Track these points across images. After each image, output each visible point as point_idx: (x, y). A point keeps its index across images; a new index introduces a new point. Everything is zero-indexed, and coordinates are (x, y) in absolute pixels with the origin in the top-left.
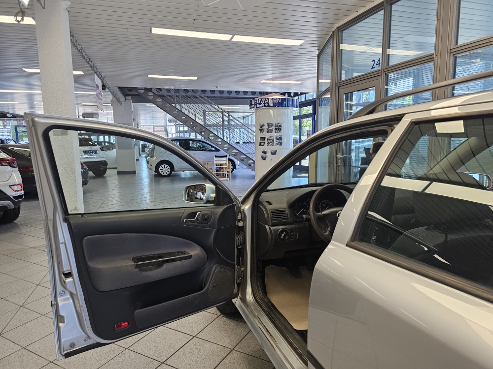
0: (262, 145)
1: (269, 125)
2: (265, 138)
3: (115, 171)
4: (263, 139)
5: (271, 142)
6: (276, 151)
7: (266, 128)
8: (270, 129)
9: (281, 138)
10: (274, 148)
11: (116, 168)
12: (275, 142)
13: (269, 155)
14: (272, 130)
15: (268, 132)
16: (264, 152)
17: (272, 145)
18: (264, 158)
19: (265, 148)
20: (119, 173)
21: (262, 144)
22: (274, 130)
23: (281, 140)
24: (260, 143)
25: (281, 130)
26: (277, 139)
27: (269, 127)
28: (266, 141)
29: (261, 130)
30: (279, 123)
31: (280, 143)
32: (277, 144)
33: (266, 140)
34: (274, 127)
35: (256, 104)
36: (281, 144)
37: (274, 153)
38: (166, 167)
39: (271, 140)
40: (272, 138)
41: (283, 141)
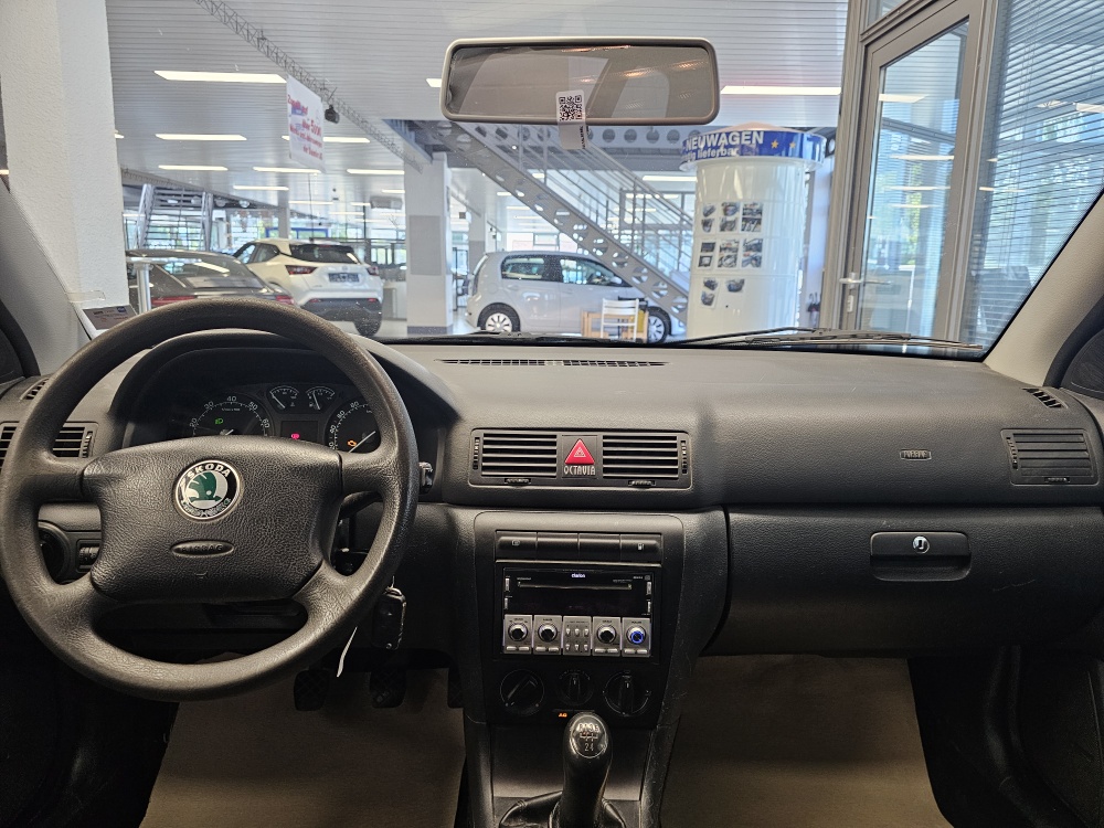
0: (706, 265)
1: (729, 208)
2: (714, 244)
3: (403, 326)
4: (709, 247)
5: (729, 257)
6: (743, 282)
7: (717, 216)
8: (730, 218)
9: (758, 247)
10: (736, 273)
11: (405, 320)
12: (741, 257)
13: (721, 291)
14: (734, 222)
15: (722, 229)
16: (710, 285)
17: (730, 265)
18: (708, 301)
19: (713, 272)
20: (411, 329)
21: (706, 261)
22: (740, 223)
23: (760, 251)
24: (701, 258)
25: (759, 222)
26: (748, 248)
27: (726, 214)
28: (716, 254)
29: (706, 224)
30: (754, 204)
31: (755, 259)
32: (745, 263)
33: (717, 249)
34: (739, 215)
35: (696, 151)
36: (757, 262)
37: (735, 287)
38: (501, 319)
39: (730, 249)
40: (734, 245)
41: (764, 254)
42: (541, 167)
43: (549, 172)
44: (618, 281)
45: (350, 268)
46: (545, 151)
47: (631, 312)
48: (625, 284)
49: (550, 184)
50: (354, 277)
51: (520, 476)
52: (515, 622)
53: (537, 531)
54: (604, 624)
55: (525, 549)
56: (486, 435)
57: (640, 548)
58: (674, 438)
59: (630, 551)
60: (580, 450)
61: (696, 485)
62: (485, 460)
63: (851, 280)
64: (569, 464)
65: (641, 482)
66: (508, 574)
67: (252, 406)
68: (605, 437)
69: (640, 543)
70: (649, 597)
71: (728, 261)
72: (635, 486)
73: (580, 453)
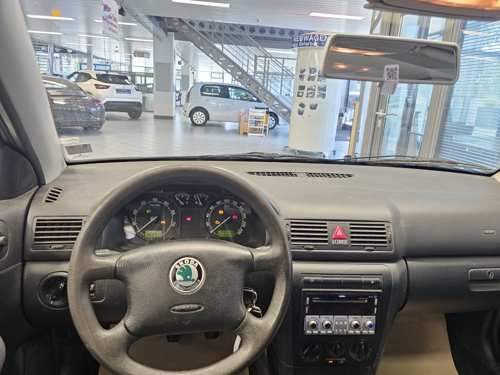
0: (301, 96)
1: (312, 70)
2: (304, 86)
3: (152, 115)
4: (302, 88)
5: (311, 93)
6: (317, 105)
7: (307, 74)
8: (312, 75)
9: (324, 89)
10: (315, 100)
11: (153, 112)
12: (316, 94)
13: (307, 108)
14: (314, 77)
15: (309, 80)
16: (302, 105)
17: (312, 97)
18: (301, 113)
19: (304, 100)
20: (156, 117)
21: (301, 94)
22: (317, 78)
23: (325, 91)
24: (299, 93)
26: (320, 89)
27: (311, 73)
28: (305, 91)
29: (301, 77)
31: (323, 94)
32: (318, 96)
33: (306, 89)
34: (317, 74)
35: (298, 42)
36: (324, 96)
37: (314, 107)
38: (200, 115)
39: (312, 89)
40: (314, 87)
41: (327, 92)
42: (221, 43)
43: (224, 45)
44: (255, 99)
45: (127, 87)
46: (223, 35)
47: (262, 115)
48: (259, 101)
49: (225, 52)
50: (129, 91)
51: (310, 245)
52: (311, 320)
53: (322, 274)
54: (354, 320)
55: (317, 284)
56: (291, 223)
57: (372, 282)
58: (384, 225)
59: (367, 285)
60: (339, 231)
61: (396, 250)
62: (293, 236)
63: (381, 113)
64: (334, 239)
65: (370, 248)
66: (308, 296)
67: (166, 203)
68: (350, 224)
69: (373, 280)
70: (376, 306)
71: (311, 95)
72: (366, 250)
73: (340, 233)
